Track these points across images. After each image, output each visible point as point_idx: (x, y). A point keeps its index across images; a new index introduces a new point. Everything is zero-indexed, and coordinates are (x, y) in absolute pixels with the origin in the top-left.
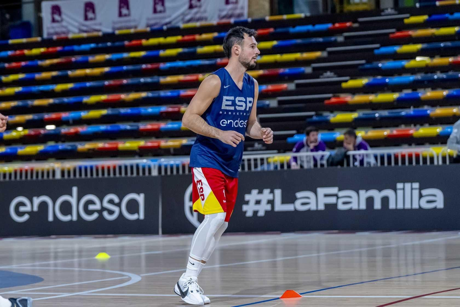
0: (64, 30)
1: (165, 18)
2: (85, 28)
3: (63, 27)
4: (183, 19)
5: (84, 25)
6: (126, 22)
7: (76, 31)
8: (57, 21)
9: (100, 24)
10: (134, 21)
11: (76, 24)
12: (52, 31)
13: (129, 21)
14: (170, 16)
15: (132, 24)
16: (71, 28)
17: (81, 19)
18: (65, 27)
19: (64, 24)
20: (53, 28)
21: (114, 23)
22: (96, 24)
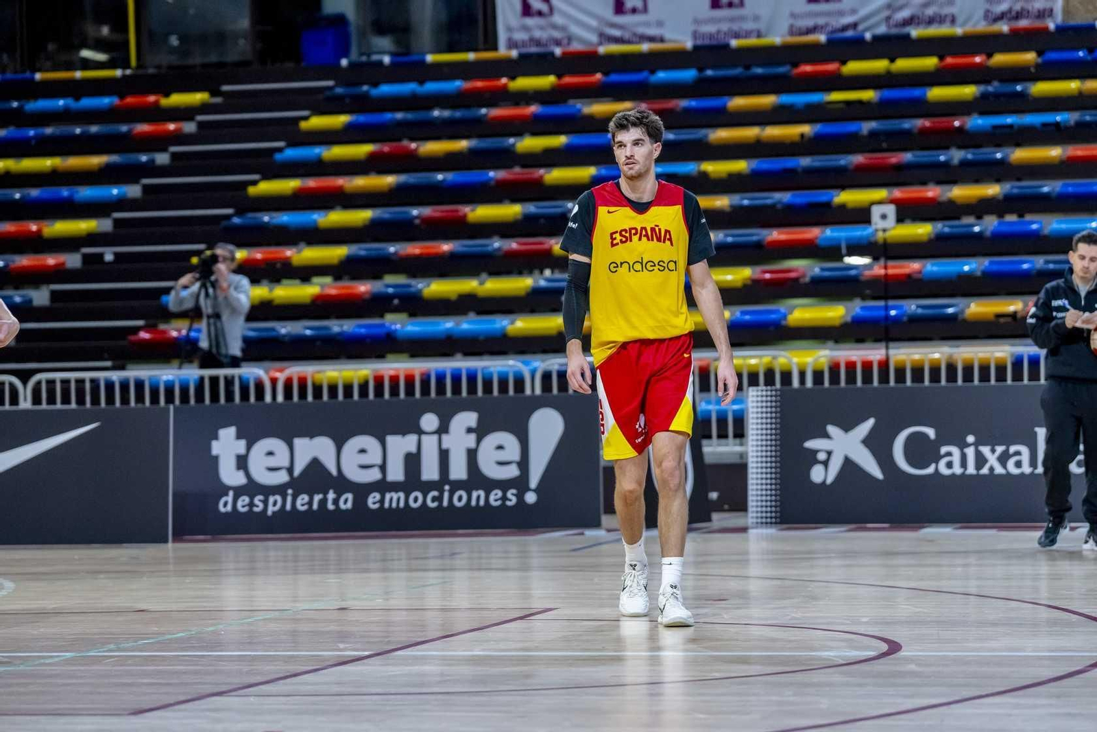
0: (557, 34)
1: (841, 13)
2: (617, 33)
3: (555, 27)
4: (888, 18)
5: (613, 25)
6: (732, 20)
7: (594, 38)
8: (540, 14)
9: (660, 24)
10: (756, 18)
11: (594, 23)
12: (520, 36)
13: (742, 19)
14: (854, 11)
15: (749, 26)
16: (575, 30)
17: (608, 12)
18: (563, 29)
19: (557, 19)
20: (526, 28)
21: (697, 21)
22: (647, 24)
